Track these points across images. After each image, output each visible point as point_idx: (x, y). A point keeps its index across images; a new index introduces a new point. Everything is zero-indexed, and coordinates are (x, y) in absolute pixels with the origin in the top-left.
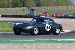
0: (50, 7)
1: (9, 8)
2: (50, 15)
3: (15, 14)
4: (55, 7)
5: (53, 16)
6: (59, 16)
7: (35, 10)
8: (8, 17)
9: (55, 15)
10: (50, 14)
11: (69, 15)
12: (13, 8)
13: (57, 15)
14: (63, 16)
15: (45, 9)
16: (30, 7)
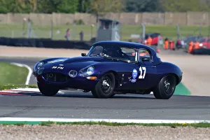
0: (171, 15)
1: (29, 13)
2: (167, 43)
3: (47, 35)
4: (188, 16)
6: (197, 47)
7: (117, 23)
8: (24, 46)
12: (43, 16)
15: (154, 22)
16: (102, 13)
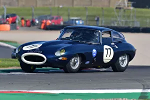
5: (33, 23)
9: (37, 22)
10: (22, 19)
11: (77, 22)
13: (45, 21)
14: (62, 23)
